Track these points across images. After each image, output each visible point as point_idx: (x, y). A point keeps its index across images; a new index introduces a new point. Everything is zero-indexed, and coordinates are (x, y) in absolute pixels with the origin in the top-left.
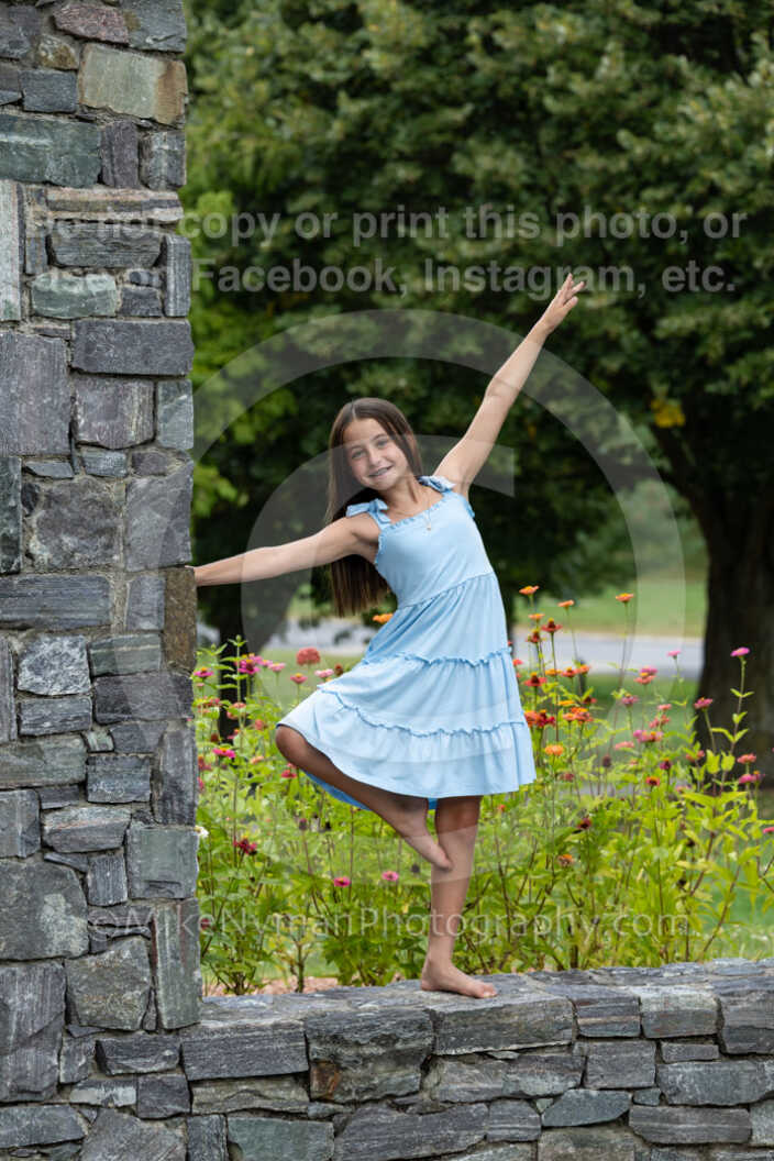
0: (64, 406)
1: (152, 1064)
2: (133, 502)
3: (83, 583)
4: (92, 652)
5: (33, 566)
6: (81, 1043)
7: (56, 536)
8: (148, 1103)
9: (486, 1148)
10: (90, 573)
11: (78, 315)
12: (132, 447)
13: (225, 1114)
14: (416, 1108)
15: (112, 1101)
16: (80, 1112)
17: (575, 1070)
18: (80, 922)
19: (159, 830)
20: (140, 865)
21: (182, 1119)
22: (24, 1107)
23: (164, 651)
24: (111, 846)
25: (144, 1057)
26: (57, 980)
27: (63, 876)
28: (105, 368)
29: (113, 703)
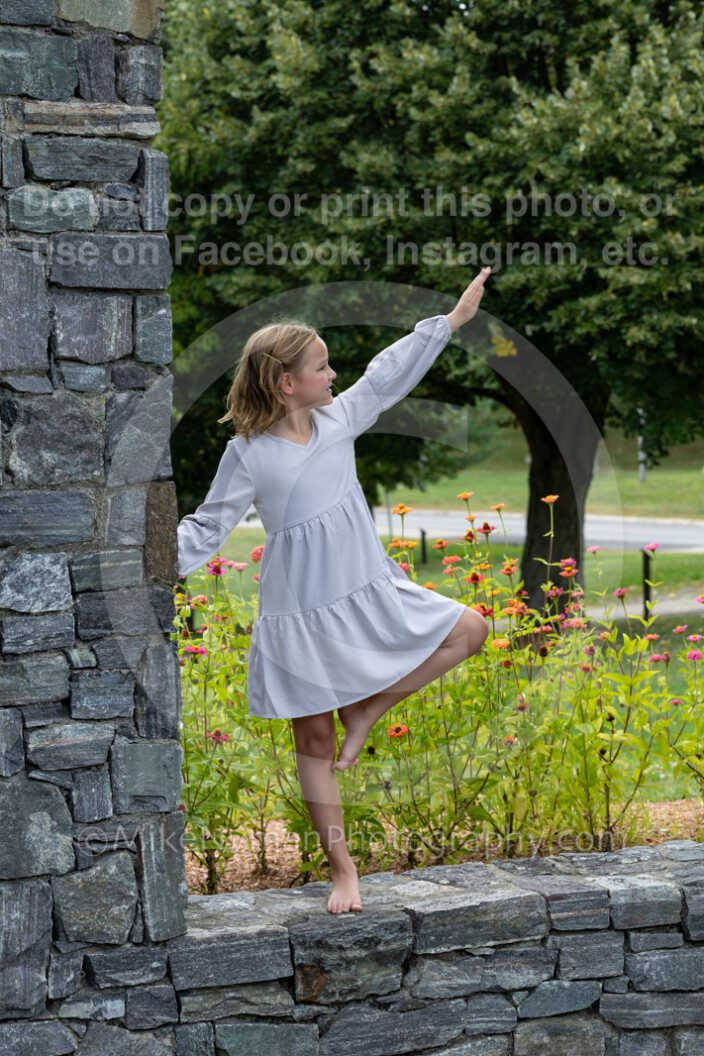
0: (43, 320)
1: (141, 977)
2: (113, 417)
3: (63, 499)
4: (74, 568)
5: (13, 482)
6: (68, 960)
7: (36, 452)
8: (136, 1014)
9: (464, 1041)
10: (70, 490)
11: (56, 228)
12: (112, 361)
13: (212, 1022)
14: (397, 1006)
15: (101, 1015)
16: (69, 1027)
17: (548, 963)
18: (66, 840)
19: (143, 744)
20: (124, 780)
21: (171, 1029)
22: (13, 1025)
23: (145, 566)
24: (97, 762)
25: (133, 970)
26: (44, 898)
27: (48, 794)
28: (84, 282)
29: (95, 619)
